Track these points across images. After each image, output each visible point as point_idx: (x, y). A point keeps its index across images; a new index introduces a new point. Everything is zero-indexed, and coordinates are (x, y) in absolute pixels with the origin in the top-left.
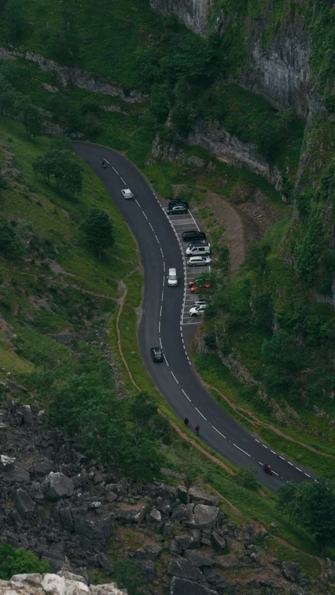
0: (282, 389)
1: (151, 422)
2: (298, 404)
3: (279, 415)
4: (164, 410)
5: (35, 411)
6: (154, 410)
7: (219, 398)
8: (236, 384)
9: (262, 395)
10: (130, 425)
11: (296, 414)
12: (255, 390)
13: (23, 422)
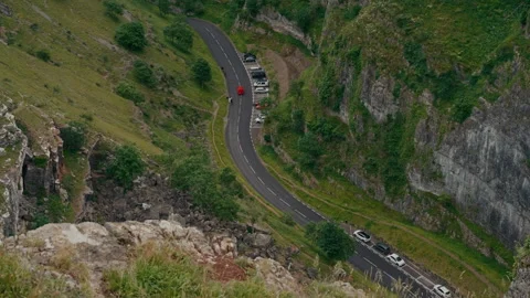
0: (309, 166)
1: (232, 185)
2: (318, 175)
3: (307, 182)
4: (240, 179)
5: (163, 178)
6: (233, 178)
7: (272, 172)
8: (282, 163)
9: (298, 170)
10: (219, 186)
11: (317, 182)
12: (294, 167)
13: (156, 184)
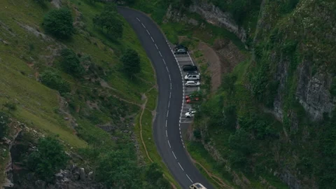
0: (240, 165)
1: (158, 182)
2: (249, 175)
3: (238, 181)
4: (167, 175)
5: (87, 172)
6: (160, 175)
7: (201, 169)
8: (212, 161)
9: (228, 168)
10: (145, 183)
11: (248, 182)
12: (224, 164)
13: (79, 178)
